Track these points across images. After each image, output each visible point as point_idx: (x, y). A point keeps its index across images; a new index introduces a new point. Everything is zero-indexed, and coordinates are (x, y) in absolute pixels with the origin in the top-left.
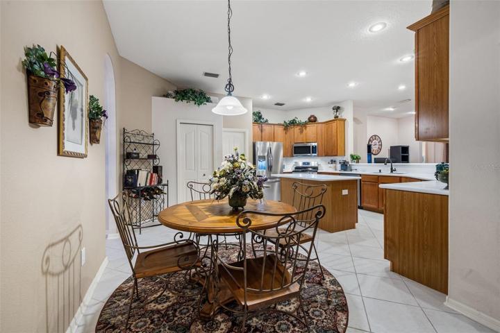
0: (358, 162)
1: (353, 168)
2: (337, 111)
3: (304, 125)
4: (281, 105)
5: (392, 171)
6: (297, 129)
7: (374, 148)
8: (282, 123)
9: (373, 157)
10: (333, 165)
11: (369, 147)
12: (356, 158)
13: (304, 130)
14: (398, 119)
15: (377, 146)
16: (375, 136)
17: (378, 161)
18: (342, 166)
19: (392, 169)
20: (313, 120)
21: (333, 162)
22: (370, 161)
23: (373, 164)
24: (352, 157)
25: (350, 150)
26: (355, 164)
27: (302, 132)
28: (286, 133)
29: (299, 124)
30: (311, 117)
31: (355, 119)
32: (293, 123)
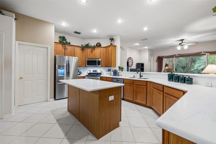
0: (122, 71)
1: (120, 74)
2: (112, 41)
3: (94, 48)
4: (79, 33)
5: (141, 76)
6: (89, 50)
7: (130, 64)
8: (81, 46)
9: (129, 68)
10: (110, 72)
11: (128, 63)
12: (121, 69)
13: (94, 51)
14: (140, 51)
15: (131, 63)
16: (130, 58)
17: (132, 70)
18: (114, 73)
19: (140, 75)
20: (99, 45)
21: (109, 70)
22: (128, 70)
23: (129, 72)
24: (119, 67)
25: (118, 64)
26: (120, 72)
27: (92, 52)
28: (82, 52)
29: (90, 47)
30: (97, 44)
31: (121, 47)
32: (87, 46)
